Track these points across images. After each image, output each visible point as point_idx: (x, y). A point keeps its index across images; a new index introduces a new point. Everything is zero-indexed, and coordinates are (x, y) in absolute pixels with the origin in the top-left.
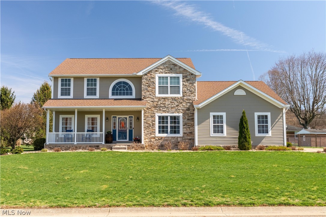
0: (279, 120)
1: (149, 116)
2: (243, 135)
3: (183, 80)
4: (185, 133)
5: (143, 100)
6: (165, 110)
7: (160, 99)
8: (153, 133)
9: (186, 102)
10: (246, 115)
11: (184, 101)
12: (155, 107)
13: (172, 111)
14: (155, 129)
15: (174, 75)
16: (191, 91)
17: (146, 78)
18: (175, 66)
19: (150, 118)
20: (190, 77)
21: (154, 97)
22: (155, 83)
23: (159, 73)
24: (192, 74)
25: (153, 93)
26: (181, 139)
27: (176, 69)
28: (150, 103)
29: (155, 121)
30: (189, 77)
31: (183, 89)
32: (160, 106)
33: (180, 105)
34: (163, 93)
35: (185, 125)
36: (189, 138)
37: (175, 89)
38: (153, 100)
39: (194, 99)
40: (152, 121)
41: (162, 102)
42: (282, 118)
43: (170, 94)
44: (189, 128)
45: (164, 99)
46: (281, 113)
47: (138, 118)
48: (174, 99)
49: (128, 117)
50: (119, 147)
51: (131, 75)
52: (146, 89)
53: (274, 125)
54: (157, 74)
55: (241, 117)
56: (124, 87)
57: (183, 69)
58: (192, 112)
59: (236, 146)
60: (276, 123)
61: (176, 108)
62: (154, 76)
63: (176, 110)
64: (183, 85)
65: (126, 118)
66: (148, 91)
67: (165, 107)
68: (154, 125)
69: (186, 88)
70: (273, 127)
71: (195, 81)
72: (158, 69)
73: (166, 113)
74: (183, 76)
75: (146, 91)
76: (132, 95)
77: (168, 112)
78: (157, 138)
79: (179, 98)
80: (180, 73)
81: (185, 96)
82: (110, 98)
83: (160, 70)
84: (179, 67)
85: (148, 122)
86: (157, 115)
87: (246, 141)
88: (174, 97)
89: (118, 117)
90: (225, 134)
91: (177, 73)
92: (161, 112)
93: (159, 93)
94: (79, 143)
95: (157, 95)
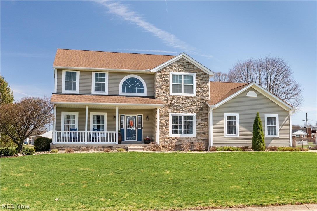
0: (285, 122)
1: (163, 115)
2: (258, 136)
3: (197, 79)
4: (199, 134)
5: (156, 98)
6: (179, 110)
7: (173, 98)
8: (167, 133)
9: (199, 102)
10: (260, 117)
11: (197, 100)
12: (169, 106)
13: (186, 111)
14: (169, 129)
15: (188, 74)
16: (204, 91)
17: (160, 75)
18: (189, 64)
19: (164, 117)
20: (204, 76)
21: (168, 95)
22: (168, 81)
23: (173, 71)
24: (205, 74)
25: (167, 91)
26: (195, 139)
27: (190, 68)
28: (164, 101)
29: (169, 121)
30: (202, 76)
31: (196, 89)
32: (174, 105)
33: (193, 105)
34: (177, 92)
35: (198, 126)
36: (202, 138)
37: (189, 89)
38: (167, 99)
39: (207, 99)
40: (166, 120)
41: (176, 101)
42: (288, 120)
43: (184, 93)
44: (203, 128)
45: (178, 97)
46: (287, 116)
47: (147, 117)
48: (188, 98)
49: (136, 115)
50: (133, 147)
51: (143, 71)
52: (160, 87)
53: (282, 127)
54: (171, 71)
55: (255, 118)
56: (135, 83)
57: (196, 68)
58: (205, 112)
59: (248, 147)
60: (284, 124)
61: (190, 107)
62: (168, 74)
63: (189, 110)
64: (197, 84)
65: (135, 117)
66: (162, 89)
67: (179, 106)
68: (167, 124)
69: (200, 88)
70: (281, 128)
71: (208, 81)
72: (172, 66)
73: (179, 112)
74: (197, 75)
75: (160, 89)
76: (143, 93)
77: (182, 111)
78: (171, 139)
79: (192, 98)
80: (193, 72)
81: (198, 96)
82: (119, 95)
83: (174, 68)
84: (193, 65)
85: (162, 122)
86: (171, 114)
87: (261, 142)
88: (188, 96)
89: (126, 115)
90: (238, 134)
91: (191, 72)
92: (175, 111)
93: (173, 92)
94: (90, 143)
95: (171, 93)
